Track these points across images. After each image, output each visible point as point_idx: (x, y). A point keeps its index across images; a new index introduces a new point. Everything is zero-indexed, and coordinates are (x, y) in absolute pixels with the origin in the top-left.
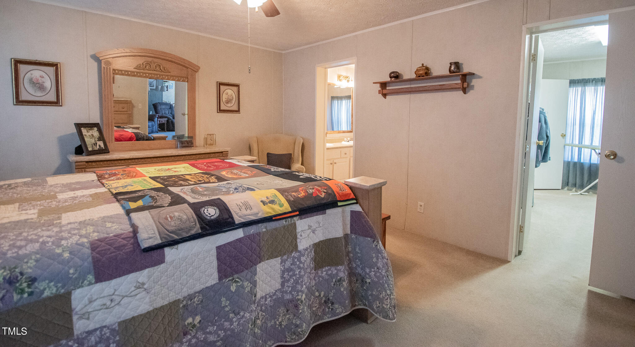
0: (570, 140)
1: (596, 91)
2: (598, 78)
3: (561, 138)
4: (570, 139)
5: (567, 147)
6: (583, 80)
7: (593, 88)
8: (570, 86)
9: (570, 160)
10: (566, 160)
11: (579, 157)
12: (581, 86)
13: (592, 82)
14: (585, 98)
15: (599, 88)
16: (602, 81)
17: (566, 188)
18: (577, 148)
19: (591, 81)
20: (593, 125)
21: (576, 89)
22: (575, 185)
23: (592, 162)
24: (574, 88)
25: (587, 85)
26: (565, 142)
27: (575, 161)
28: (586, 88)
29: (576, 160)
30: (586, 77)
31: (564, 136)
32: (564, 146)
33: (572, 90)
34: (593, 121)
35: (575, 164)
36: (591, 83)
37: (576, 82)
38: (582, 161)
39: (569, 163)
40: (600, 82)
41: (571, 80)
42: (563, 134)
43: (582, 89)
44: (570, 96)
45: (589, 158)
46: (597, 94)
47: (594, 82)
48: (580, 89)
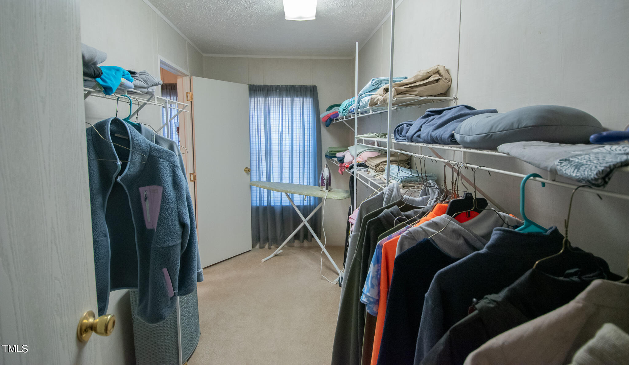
0: (257, 176)
1: (281, 103)
2: (282, 86)
3: (245, 174)
4: (257, 174)
5: (254, 188)
6: (265, 86)
7: (277, 99)
8: (250, 95)
9: (258, 205)
10: (254, 204)
11: (269, 201)
12: (263, 95)
13: (276, 91)
14: (269, 116)
15: (284, 99)
16: (287, 90)
17: (258, 246)
18: (265, 191)
19: (274, 89)
20: (281, 152)
21: (257, 100)
22: (267, 240)
23: (284, 204)
24: (256, 99)
25: (270, 95)
26: (251, 181)
27: (264, 205)
28: (270, 99)
29: (266, 204)
30: (269, 82)
31: (248, 171)
32: (250, 186)
33: (253, 101)
34: (281, 147)
35: (265, 208)
36: (274, 92)
37: (257, 89)
38: (272, 204)
39: (257, 208)
40: (285, 92)
41: (251, 85)
42: (247, 168)
43: (264, 100)
44: (251, 110)
45: (280, 200)
46: (282, 109)
47: (278, 90)
48: (262, 99)
